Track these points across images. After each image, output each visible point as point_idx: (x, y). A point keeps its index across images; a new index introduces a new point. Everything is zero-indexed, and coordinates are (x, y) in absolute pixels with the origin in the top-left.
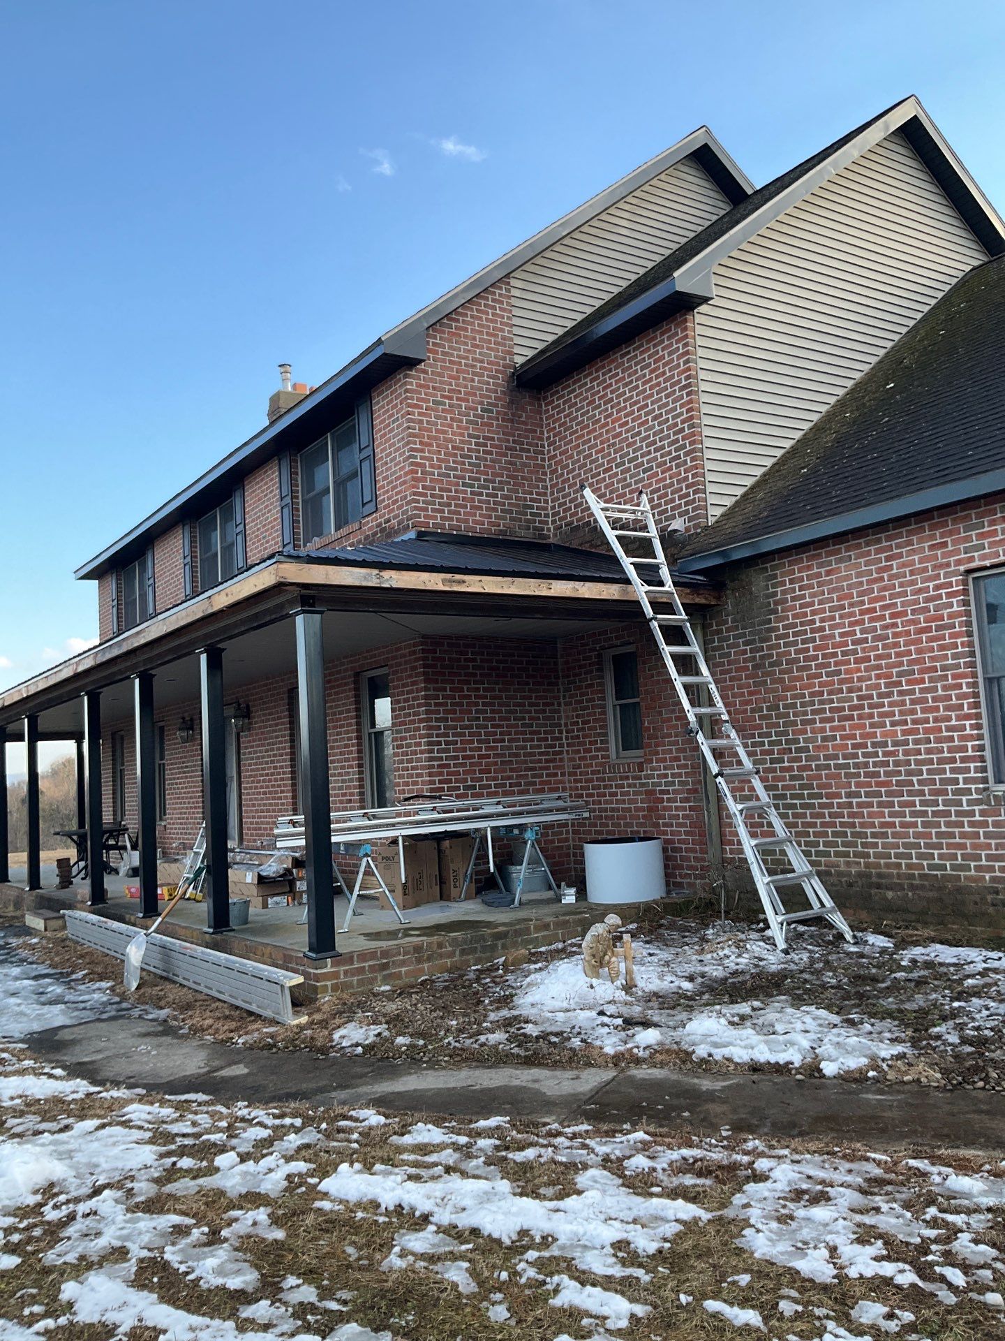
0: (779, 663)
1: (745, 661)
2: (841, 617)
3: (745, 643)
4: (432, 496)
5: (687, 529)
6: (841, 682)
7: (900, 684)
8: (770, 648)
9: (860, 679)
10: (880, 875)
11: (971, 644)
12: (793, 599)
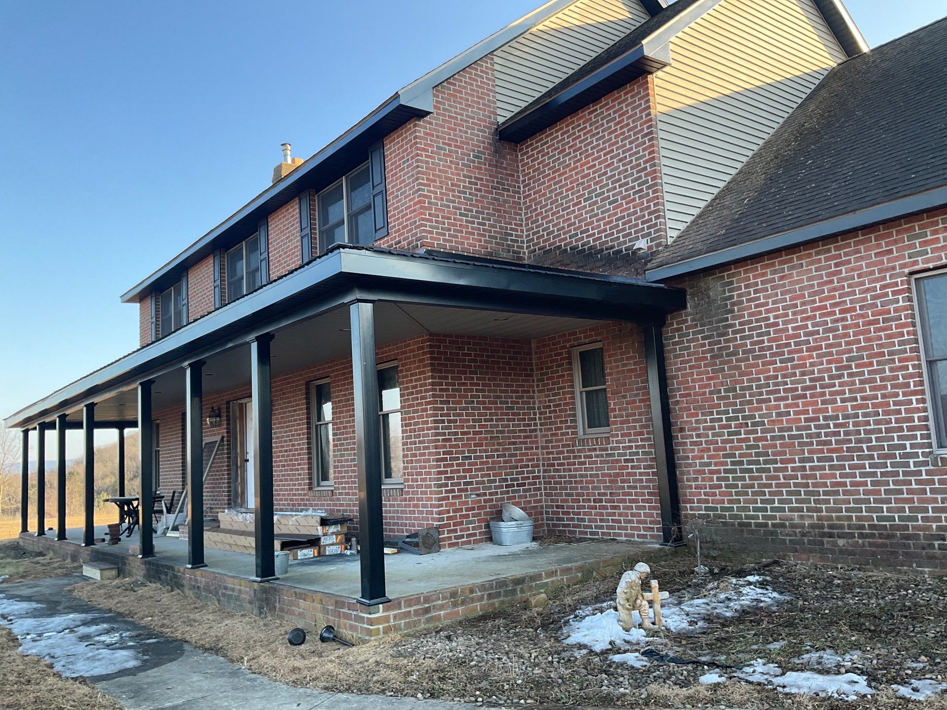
0: (735, 353)
1: (704, 352)
2: (794, 314)
3: (704, 338)
4: (437, 222)
5: (650, 248)
6: (794, 367)
7: (850, 367)
8: (726, 341)
9: (812, 365)
10: (831, 527)
11: (915, 333)
12: (748, 301)
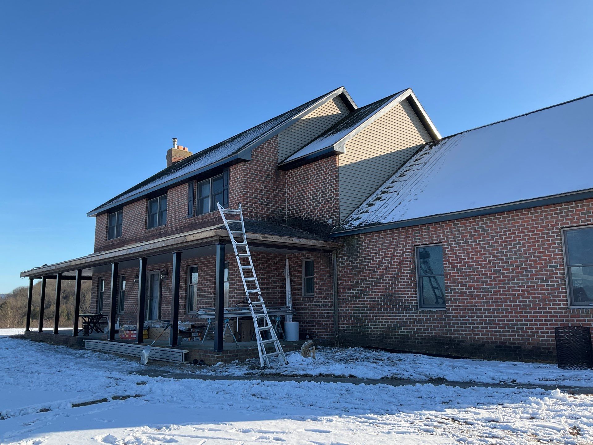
0: (359, 268)
1: (349, 266)
2: (379, 255)
3: (350, 261)
5: (333, 223)
6: (378, 275)
7: (394, 277)
8: (357, 263)
9: (383, 275)
10: (386, 335)
11: (415, 267)
12: (365, 249)
